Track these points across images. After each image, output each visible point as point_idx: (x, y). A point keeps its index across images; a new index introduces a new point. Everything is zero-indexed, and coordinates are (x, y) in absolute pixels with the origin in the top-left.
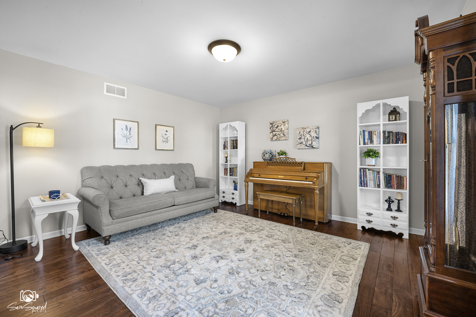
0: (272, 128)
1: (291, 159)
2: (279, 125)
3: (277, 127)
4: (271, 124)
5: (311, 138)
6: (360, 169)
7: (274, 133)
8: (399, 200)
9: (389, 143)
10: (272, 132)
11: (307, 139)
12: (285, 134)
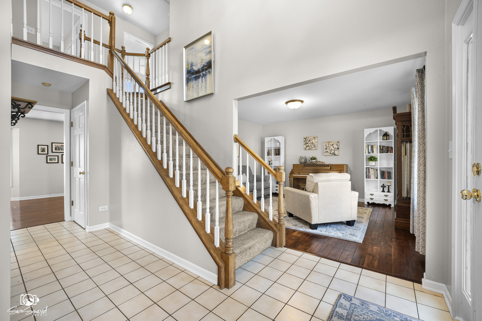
0: (305, 141)
1: (321, 162)
2: (311, 139)
3: (309, 141)
4: (305, 138)
5: (333, 149)
6: (366, 168)
7: (307, 145)
8: (389, 186)
9: (383, 153)
10: (306, 144)
11: (331, 149)
12: (315, 145)
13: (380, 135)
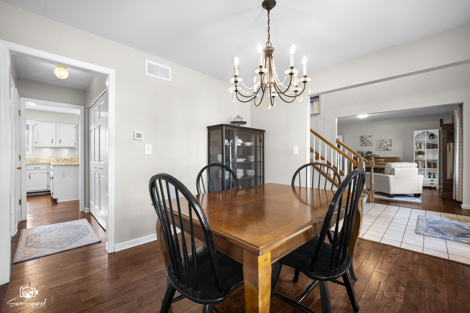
0: (362, 139)
1: (377, 156)
2: (367, 138)
3: (365, 139)
4: (361, 137)
5: (387, 145)
6: (415, 160)
7: (363, 142)
8: (434, 173)
9: (429, 148)
10: (362, 141)
11: (385, 145)
12: (371, 143)
13: (427, 135)
